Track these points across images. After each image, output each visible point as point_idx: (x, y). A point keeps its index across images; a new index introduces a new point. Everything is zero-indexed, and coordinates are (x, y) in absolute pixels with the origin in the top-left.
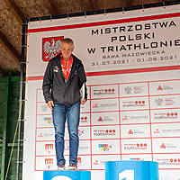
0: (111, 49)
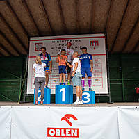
0: (59, 48)
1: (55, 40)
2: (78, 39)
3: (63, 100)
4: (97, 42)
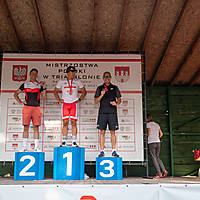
0: (58, 77)
1: (51, 62)
2: (94, 63)
3: (69, 172)
4: (127, 69)
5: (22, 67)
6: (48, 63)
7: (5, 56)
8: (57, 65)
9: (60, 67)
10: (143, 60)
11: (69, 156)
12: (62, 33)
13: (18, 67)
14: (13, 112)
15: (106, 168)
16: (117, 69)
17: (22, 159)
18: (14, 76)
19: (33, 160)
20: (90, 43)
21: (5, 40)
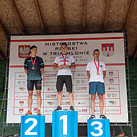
0: (55, 54)
1: (49, 42)
2: (84, 41)
4: (112, 45)
5: (26, 46)
6: (47, 42)
7: (13, 38)
8: (54, 44)
9: (56, 46)
10: (126, 37)
11: (64, 118)
12: (58, 18)
13: (23, 46)
14: (19, 83)
15: (96, 128)
16: (103, 45)
17: (27, 121)
18: (19, 54)
19: (35, 122)
20: (81, 26)
21: (13, 26)
